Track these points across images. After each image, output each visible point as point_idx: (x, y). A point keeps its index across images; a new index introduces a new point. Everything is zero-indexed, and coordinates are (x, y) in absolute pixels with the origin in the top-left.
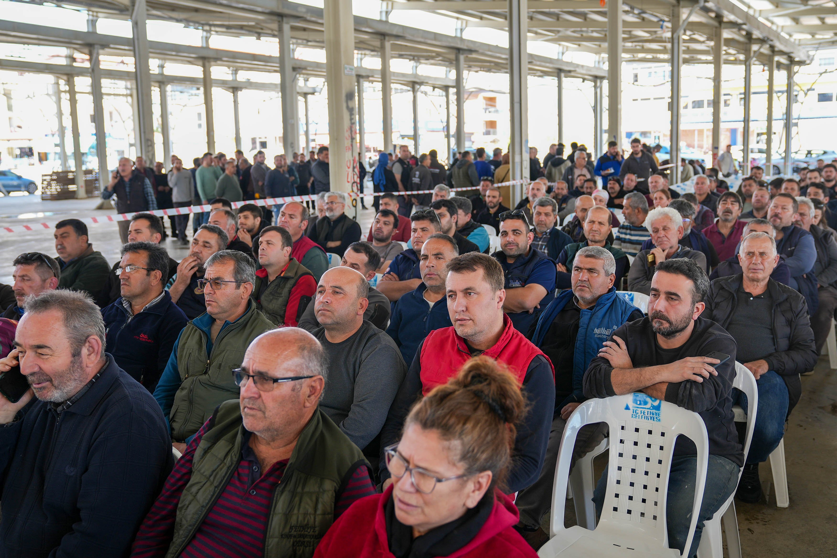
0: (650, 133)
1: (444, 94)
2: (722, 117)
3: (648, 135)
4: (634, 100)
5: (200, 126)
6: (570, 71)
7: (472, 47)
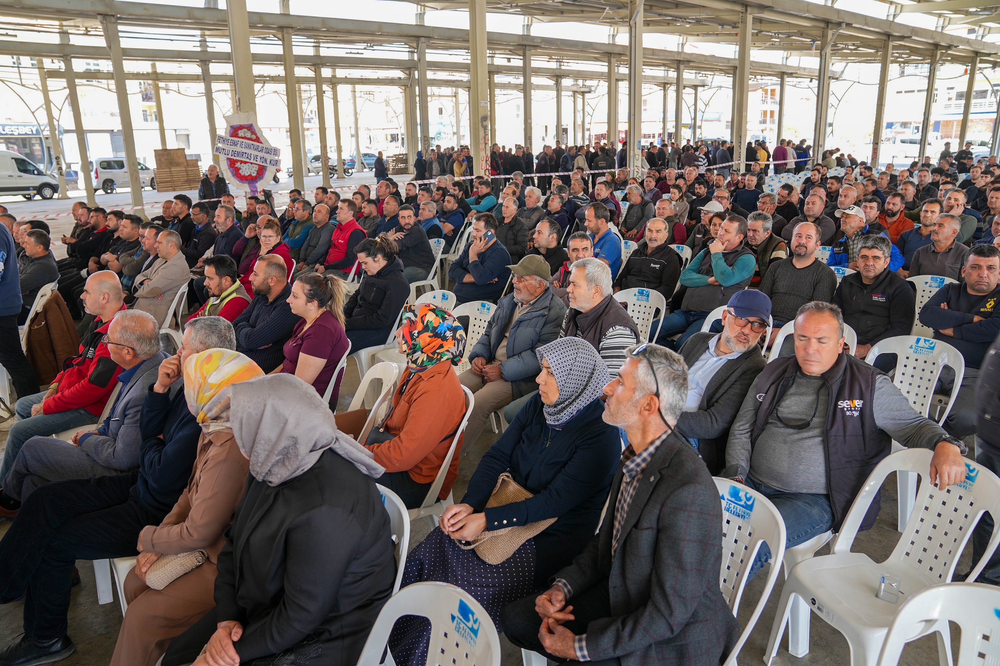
0: (911, 123)
1: (694, 92)
2: (972, 109)
3: (909, 125)
4: (898, 92)
5: (518, 115)
6: (792, 74)
7: (688, 58)
